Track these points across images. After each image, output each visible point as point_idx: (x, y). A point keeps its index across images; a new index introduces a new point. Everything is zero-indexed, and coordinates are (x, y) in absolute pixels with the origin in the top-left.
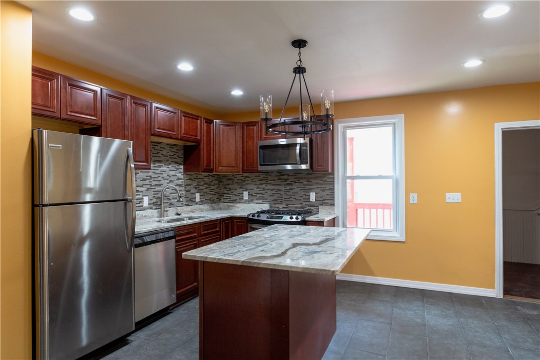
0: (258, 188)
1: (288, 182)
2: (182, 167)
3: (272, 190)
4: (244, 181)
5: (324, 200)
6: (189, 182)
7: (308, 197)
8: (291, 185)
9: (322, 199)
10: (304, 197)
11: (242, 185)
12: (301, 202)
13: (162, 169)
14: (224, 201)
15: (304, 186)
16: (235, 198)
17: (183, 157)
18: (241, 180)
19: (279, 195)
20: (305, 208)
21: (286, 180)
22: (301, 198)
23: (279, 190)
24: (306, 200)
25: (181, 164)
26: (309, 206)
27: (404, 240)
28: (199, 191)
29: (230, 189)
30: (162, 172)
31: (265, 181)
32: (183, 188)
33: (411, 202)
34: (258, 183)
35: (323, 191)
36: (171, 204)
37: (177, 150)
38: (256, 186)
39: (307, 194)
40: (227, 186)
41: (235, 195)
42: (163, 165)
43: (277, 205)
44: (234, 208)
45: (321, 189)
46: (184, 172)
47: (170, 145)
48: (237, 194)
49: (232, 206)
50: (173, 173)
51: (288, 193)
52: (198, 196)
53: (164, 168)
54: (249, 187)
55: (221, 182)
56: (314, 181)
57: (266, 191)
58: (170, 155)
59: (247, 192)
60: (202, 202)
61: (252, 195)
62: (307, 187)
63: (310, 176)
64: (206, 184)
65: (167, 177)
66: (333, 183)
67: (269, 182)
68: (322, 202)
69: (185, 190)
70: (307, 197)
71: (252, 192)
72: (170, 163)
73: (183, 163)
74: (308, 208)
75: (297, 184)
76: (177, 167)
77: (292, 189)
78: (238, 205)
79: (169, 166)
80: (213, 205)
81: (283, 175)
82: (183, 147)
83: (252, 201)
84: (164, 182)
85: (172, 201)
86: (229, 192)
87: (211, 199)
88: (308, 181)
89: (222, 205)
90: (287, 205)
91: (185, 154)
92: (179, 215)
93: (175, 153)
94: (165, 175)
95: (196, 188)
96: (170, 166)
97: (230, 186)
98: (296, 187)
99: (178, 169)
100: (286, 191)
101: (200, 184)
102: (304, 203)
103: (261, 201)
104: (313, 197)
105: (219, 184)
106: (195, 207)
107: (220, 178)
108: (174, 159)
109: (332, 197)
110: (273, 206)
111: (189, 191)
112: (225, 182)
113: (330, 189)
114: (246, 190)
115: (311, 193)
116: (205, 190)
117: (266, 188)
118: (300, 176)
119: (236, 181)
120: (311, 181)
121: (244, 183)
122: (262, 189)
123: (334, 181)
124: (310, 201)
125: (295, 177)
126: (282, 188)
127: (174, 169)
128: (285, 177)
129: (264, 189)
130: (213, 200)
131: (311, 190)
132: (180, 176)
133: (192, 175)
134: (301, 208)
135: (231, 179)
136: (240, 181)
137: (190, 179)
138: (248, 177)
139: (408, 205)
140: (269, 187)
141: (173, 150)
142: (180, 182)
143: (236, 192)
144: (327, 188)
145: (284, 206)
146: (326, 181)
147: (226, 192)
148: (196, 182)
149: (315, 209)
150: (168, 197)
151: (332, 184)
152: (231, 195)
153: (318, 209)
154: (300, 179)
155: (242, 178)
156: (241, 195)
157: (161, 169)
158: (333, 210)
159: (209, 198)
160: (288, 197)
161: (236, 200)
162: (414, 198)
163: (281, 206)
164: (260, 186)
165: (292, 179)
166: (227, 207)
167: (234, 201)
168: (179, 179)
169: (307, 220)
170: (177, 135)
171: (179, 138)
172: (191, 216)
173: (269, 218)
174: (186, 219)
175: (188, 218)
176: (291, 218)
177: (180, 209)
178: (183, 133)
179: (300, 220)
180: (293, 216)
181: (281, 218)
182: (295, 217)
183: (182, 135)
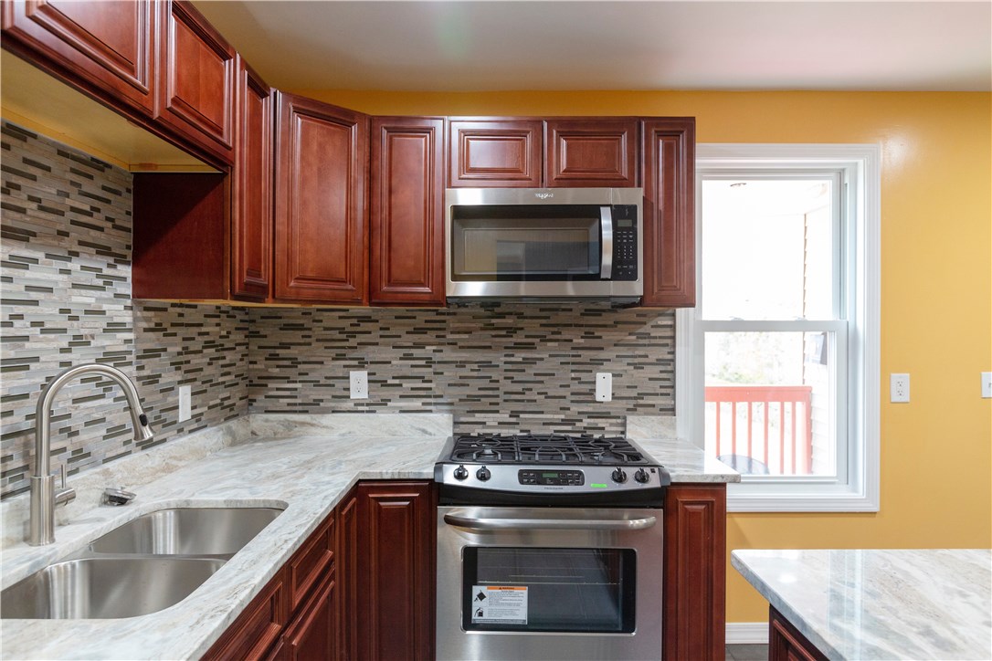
0: (405, 357)
1: (519, 338)
2: (126, 271)
3: (462, 364)
4: (353, 335)
5: (641, 396)
6: (153, 341)
7: (589, 387)
8: (530, 347)
9: (634, 393)
10: (576, 387)
11: (346, 346)
12: (564, 403)
13: (34, 275)
14: (270, 404)
15: (574, 353)
16: (315, 394)
17: (130, 225)
18: (342, 330)
19: (485, 383)
20: (578, 424)
21: (511, 331)
22: (562, 392)
23: (488, 364)
24: (582, 398)
25: (120, 259)
26: (592, 415)
27: (876, 509)
28: (190, 376)
29: (295, 363)
30: (34, 295)
31: (434, 333)
32: (132, 370)
33: (895, 398)
34: (408, 340)
35: (638, 367)
36: (80, 454)
37: (104, 188)
38: (401, 352)
39: (584, 376)
40: (281, 352)
41: (317, 384)
42: (40, 255)
43: (479, 417)
44: (313, 430)
45: (630, 360)
46: (136, 295)
47: (74, 158)
48: (323, 381)
49: (303, 424)
50: (89, 299)
51: (518, 376)
52: (184, 394)
53: (45, 273)
54: (370, 353)
55: (255, 335)
56: (608, 336)
57: (439, 368)
58: (73, 209)
59: (366, 373)
60: (198, 422)
61: (384, 384)
62: (586, 355)
63: (592, 320)
64: (209, 344)
65: (62, 321)
66: (669, 341)
67: (450, 337)
68: (634, 402)
69: (139, 379)
70: (586, 388)
71: (383, 373)
72: (76, 248)
73: (129, 254)
74: (586, 422)
75: (549, 344)
76: (107, 271)
77: (533, 361)
78: (328, 419)
79: (69, 266)
80: (233, 424)
81: (501, 316)
82: (131, 180)
83: (384, 402)
84: (47, 349)
85: (83, 437)
86: (291, 373)
87: (226, 403)
88: (589, 335)
89: (258, 421)
90: (514, 414)
91: (139, 213)
92: (122, 501)
93: (97, 204)
94: (48, 310)
95: (177, 366)
96: (75, 265)
97: (293, 352)
98: (545, 356)
99: (109, 281)
100: (509, 367)
101: (193, 346)
102: (575, 408)
103: (417, 404)
104: (604, 386)
105: (247, 345)
106: (177, 445)
107: (253, 321)
108: (93, 233)
109: (670, 388)
110: (463, 419)
111: (153, 379)
112: (274, 336)
113: (660, 362)
114: (362, 364)
115: (599, 376)
116: (208, 371)
117: (437, 357)
119: (318, 331)
120: (596, 334)
121: (352, 342)
122: (423, 362)
123: (673, 338)
124: (596, 402)
125: (544, 321)
126: (499, 358)
127: (90, 278)
128: (509, 321)
129: (429, 362)
130: (231, 407)
131: (599, 362)
132: (120, 312)
133: (165, 310)
134: (564, 422)
135: (300, 327)
136: (336, 335)
137: (158, 328)
138: (367, 319)
139: (889, 411)
140: (449, 354)
141: (88, 186)
142: (116, 342)
143: (318, 373)
144: (652, 358)
145: (505, 417)
146: (648, 336)
147: (276, 371)
148: (178, 339)
149: (611, 425)
150: (66, 423)
151: (667, 345)
152: (298, 385)
153: (624, 425)
154: (561, 329)
155: (346, 324)
156: (339, 384)
157: (28, 274)
158: (673, 426)
159: (218, 401)
160: (519, 388)
161: (317, 402)
162: (902, 385)
163: (491, 419)
164: (417, 352)
165: (532, 327)
166: (281, 429)
167: (313, 406)
168: (113, 328)
169: (674, 481)
170: (145, 93)
171: (156, 115)
172: (187, 502)
173: (528, 483)
174: (165, 515)
175: (172, 513)
176: (619, 478)
177: (121, 468)
178: (171, 93)
179: (654, 482)
180: (623, 469)
181: (579, 478)
182: (630, 472)
183: (169, 105)
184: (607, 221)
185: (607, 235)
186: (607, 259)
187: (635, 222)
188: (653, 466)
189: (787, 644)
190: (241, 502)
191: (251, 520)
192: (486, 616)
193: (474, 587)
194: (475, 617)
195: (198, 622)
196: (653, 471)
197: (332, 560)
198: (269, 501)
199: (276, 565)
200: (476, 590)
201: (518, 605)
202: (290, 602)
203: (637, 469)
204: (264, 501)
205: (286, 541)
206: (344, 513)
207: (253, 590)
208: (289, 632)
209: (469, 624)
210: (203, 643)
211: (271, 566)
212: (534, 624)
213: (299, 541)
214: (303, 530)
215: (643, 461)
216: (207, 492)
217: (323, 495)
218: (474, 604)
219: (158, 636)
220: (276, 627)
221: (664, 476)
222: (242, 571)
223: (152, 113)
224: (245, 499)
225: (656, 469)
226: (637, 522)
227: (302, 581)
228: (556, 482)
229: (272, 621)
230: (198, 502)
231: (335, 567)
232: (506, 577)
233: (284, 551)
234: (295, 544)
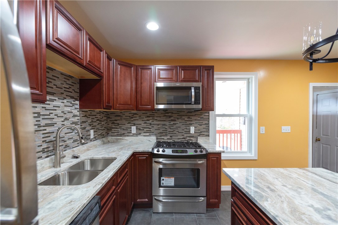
0: (145, 123)
1: (172, 118)
2: (78, 102)
3: (158, 125)
4: (132, 118)
5: (201, 132)
6: (84, 119)
7: (189, 130)
8: (175, 120)
9: (199, 131)
10: (186, 130)
12: (183, 134)
13: (55, 103)
14: (113, 134)
15: (185, 122)
16: (123, 132)
17: (79, 91)
18: (130, 117)
19: (164, 129)
20: (186, 139)
21: (170, 117)
22: (182, 131)
23: (165, 125)
24: (187, 133)
25: (76, 100)
26: (189, 137)
27: (257, 159)
28: (93, 128)
29: (118, 124)
30: (55, 108)
31: (152, 117)
32: (79, 126)
33: (261, 132)
34: (146, 119)
35: (201, 125)
36: (67, 146)
37: (72, 82)
39: (188, 128)
40: (115, 122)
41: (124, 129)
42: (57, 99)
43: (162, 137)
44: (123, 140)
45: (199, 124)
46: (80, 108)
49: (120, 139)
50: (69, 109)
51: (172, 128)
52: (92, 132)
53: (58, 103)
54: (136, 122)
55: (109, 118)
56: (193, 118)
57: (153, 126)
58: (64, 87)
59: (135, 127)
60: (95, 139)
61: (140, 129)
62: (188, 122)
63: (189, 114)
64: (98, 120)
65: (62, 114)
66: (208, 119)
67: (156, 118)
68: (199, 134)
69: (81, 128)
71: (139, 127)
72: (65, 97)
73: (78, 98)
74: (188, 138)
75: (179, 120)
76: (73, 102)
77: (175, 124)
78: (127, 138)
79: (64, 101)
80: (104, 139)
81: (168, 113)
82: (79, 80)
83: (140, 134)
84: (59, 121)
85: (67, 142)
86: (117, 127)
87: (102, 134)
88: (189, 118)
89: (110, 138)
90: (171, 137)
91: (81, 89)
92: (77, 157)
93: (70, 86)
94: (59, 112)
95: (90, 125)
96: (65, 101)
97: (118, 122)
98: (178, 123)
99: (73, 105)
100: (170, 125)
101: (94, 120)
102: (185, 135)
103: (148, 134)
104: (192, 130)
105: (107, 120)
106: (90, 144)
107: (108, 114)
108: (69, 93)
109: (208, 130)
110: (159, 138)
111: (84, 128)
112: (114, 118)
113: (206, 124)
114: (134, 125)
115: (191, 127)
116: (98, 126)
117: (153, 123)
118: (182, 113)
119: (124, 117)
120: (191, 117)
121: (132, 119)
122: (149, 124)
123: (209, 118)
124: (190, 133)
125: (178, 114)
126: (167, 123)
127: (69, 104)
128: (170, 114)
129: (151, 124)
130: (103, 135)
131: (191, 124)
132: (76, 112)
133: (87, 112)
134: (183, 138)
135: (120, 116)
136: (128, 118)
137: (85, 116)
138: (136, 114)
139: (260, 135)
140: (155, 122)
141: (68, 82)
142: (75, 119)
143: (124, 127)
144: (204, 123)
145: (169, 137)
146: (203, 118)
147: (114, 126)
148: (90, 119)
149: (194, 139)
150: (63, 139)
152: (119, 130)
153: (197, 139)
154: (182, 116)
155: (131, 115)
156: (129, 129)
157: (54, 103)
158: (209, 139)
159: (100, 134)
160: (172, 130)
161: (124, 134)
162: (263, 130)
163: (165, 138)
164: (147, 122)
165: (175, 116)
166: (115, 140)
167: (123, 135)
168: (75, 116)
169: (209, 152)
170: (82, 59)
171: (85, 65)
172: (93, 157)
173: (174, 153)
174: (87, 161)
175: (89, 160)
176: (196, 152)
177: (77, 150)
178: (88, 60)
179: (204, 153)
180: (197, 149)
181: (186, 152)
182: (199, 150)
183: (88, 62)
184: (193, 90)
185: (193, 94)
186: (193, 100)
187: (200, 91)
188: (204, 149)
189: (236, 190)
190: (106, 157)
191: (108, 162)
192: (164, 184)
193: (161, 178)
194: (162, 184)
195: (95, 186)
196: (204, 150)
197: (127, 171)
198: (112, 157)
199: (114, 172)
200: (162, 178)
201: (172, 182)
202: (117, 181)
203: (200, 149)
204: (111, 157)
205: (116, 167)
206: (130, 160)
207: (108, 178)
208: (117, 188)
209: (160, 186)
210: (96, 191)
211: (113, 172)
212: (176, 186)
213: (119, 167)
214: (120, 164)
215: (201, 148)
216: (97, 155)
217: (125, 156)
218: (161, 181)
219: (86, 189)
220: (114, 187)
221: (206, 151)
222: (106, 174)
223: (83, 64)
224: (107, 157)
225: (205, 149)
226: (200, 162)
227: (121, 176)
228: (181, 153)
229: (113, 186)
230: (95, 157)
231: (128, 173)
232: (169, 175)
233: (116, 169)
234: (118, 167)
